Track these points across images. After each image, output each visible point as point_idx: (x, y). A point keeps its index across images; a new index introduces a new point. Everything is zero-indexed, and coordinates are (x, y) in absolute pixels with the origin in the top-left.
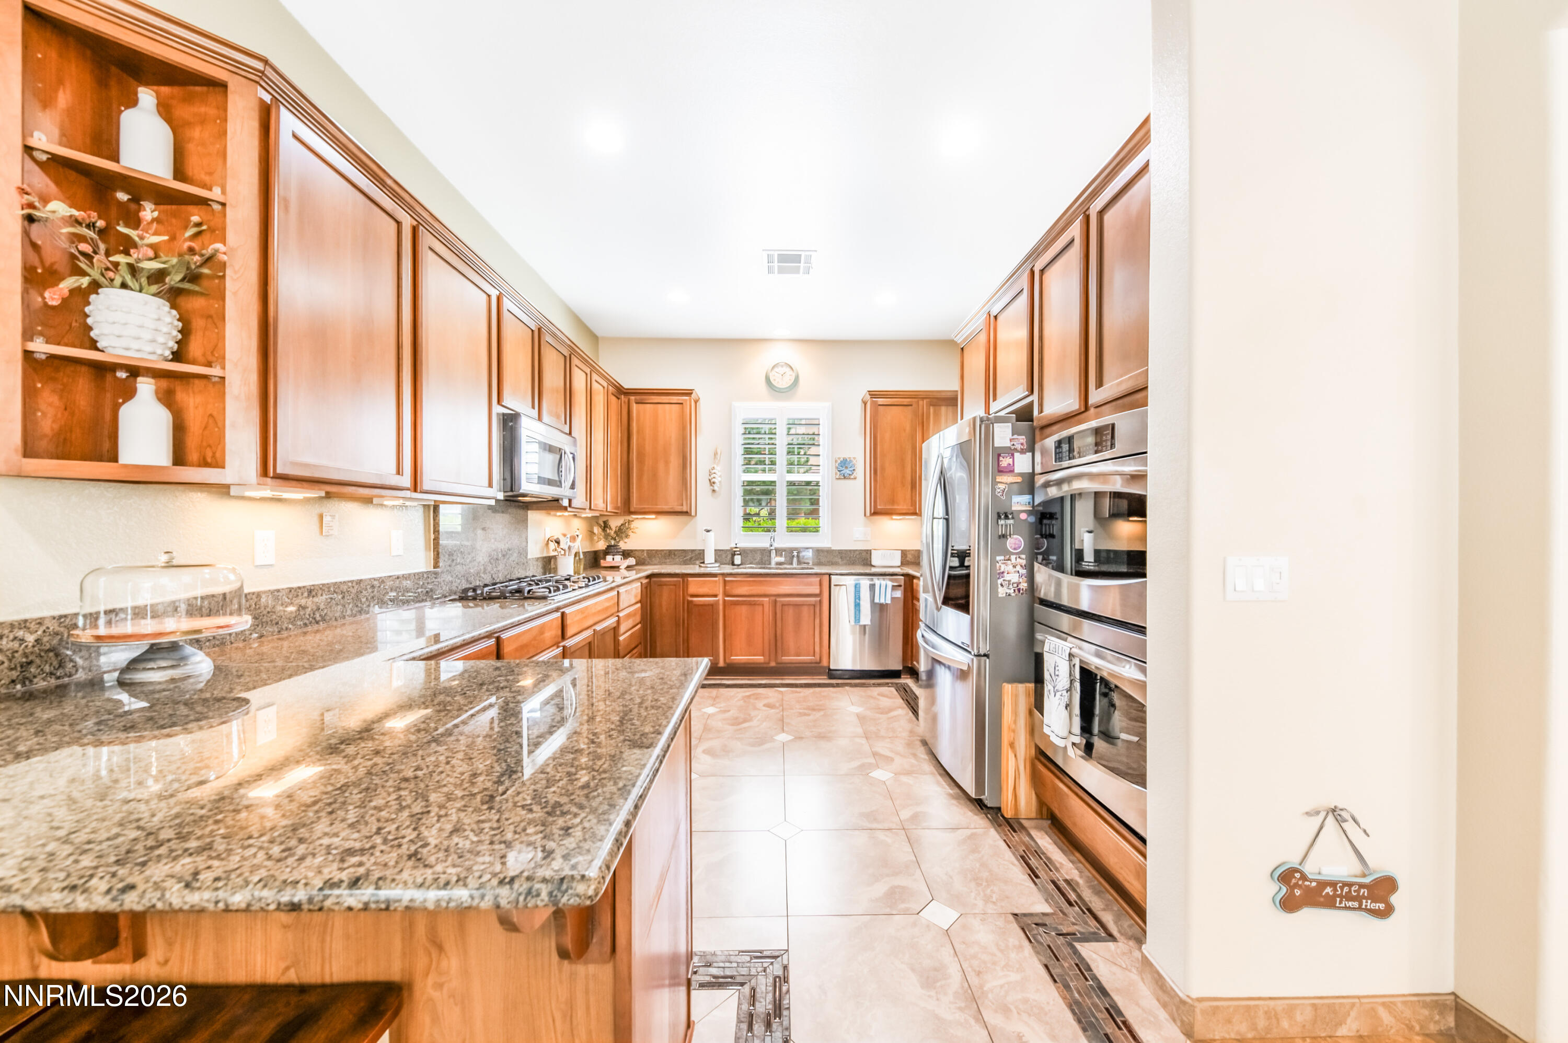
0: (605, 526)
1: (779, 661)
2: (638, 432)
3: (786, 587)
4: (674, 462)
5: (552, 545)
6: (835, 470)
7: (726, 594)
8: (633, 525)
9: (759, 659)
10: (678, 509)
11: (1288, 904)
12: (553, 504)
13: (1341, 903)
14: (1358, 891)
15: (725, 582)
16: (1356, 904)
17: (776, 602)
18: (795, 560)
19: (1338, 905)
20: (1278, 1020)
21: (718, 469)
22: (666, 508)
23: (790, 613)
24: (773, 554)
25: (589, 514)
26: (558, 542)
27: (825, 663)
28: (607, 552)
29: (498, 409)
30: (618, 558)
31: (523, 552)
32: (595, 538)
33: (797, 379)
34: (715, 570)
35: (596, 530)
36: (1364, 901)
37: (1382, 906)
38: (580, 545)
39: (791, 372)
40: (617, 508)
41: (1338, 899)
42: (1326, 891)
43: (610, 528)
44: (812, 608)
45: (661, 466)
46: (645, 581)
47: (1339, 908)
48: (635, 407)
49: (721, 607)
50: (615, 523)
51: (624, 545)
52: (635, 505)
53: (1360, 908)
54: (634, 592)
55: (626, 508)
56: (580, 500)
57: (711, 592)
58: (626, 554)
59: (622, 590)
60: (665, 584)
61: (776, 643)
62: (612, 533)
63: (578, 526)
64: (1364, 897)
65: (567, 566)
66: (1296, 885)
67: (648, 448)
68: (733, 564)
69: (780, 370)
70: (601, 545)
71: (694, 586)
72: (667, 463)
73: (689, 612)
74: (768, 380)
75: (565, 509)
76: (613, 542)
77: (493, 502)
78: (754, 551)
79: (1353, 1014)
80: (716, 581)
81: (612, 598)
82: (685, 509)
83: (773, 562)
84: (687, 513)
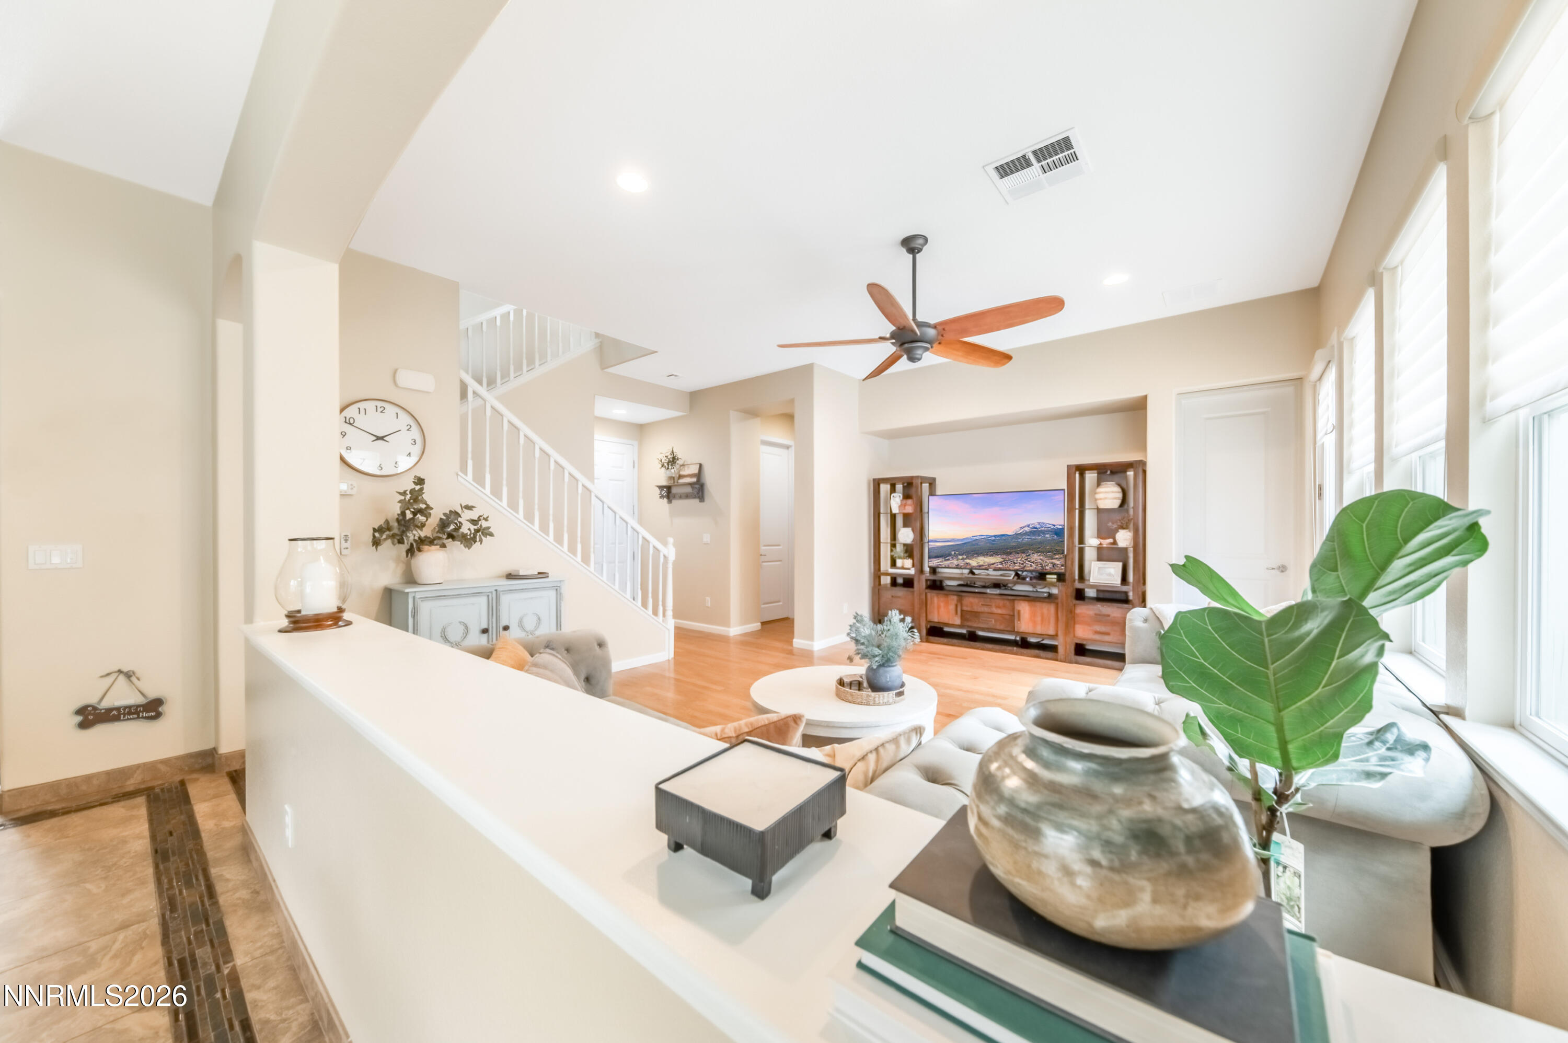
11: (83, 725)
13: (124, 717)
14: (136, 709)
16: (136, 716)
19: (122, 718)
36: (141, 714)
37: (153, 714)
41: (122, 716)
42: (113, 713)
47: (123, 720)
53: (138, 717)
64: (140, 711)
66: (90, 714)
79: (138, 772)
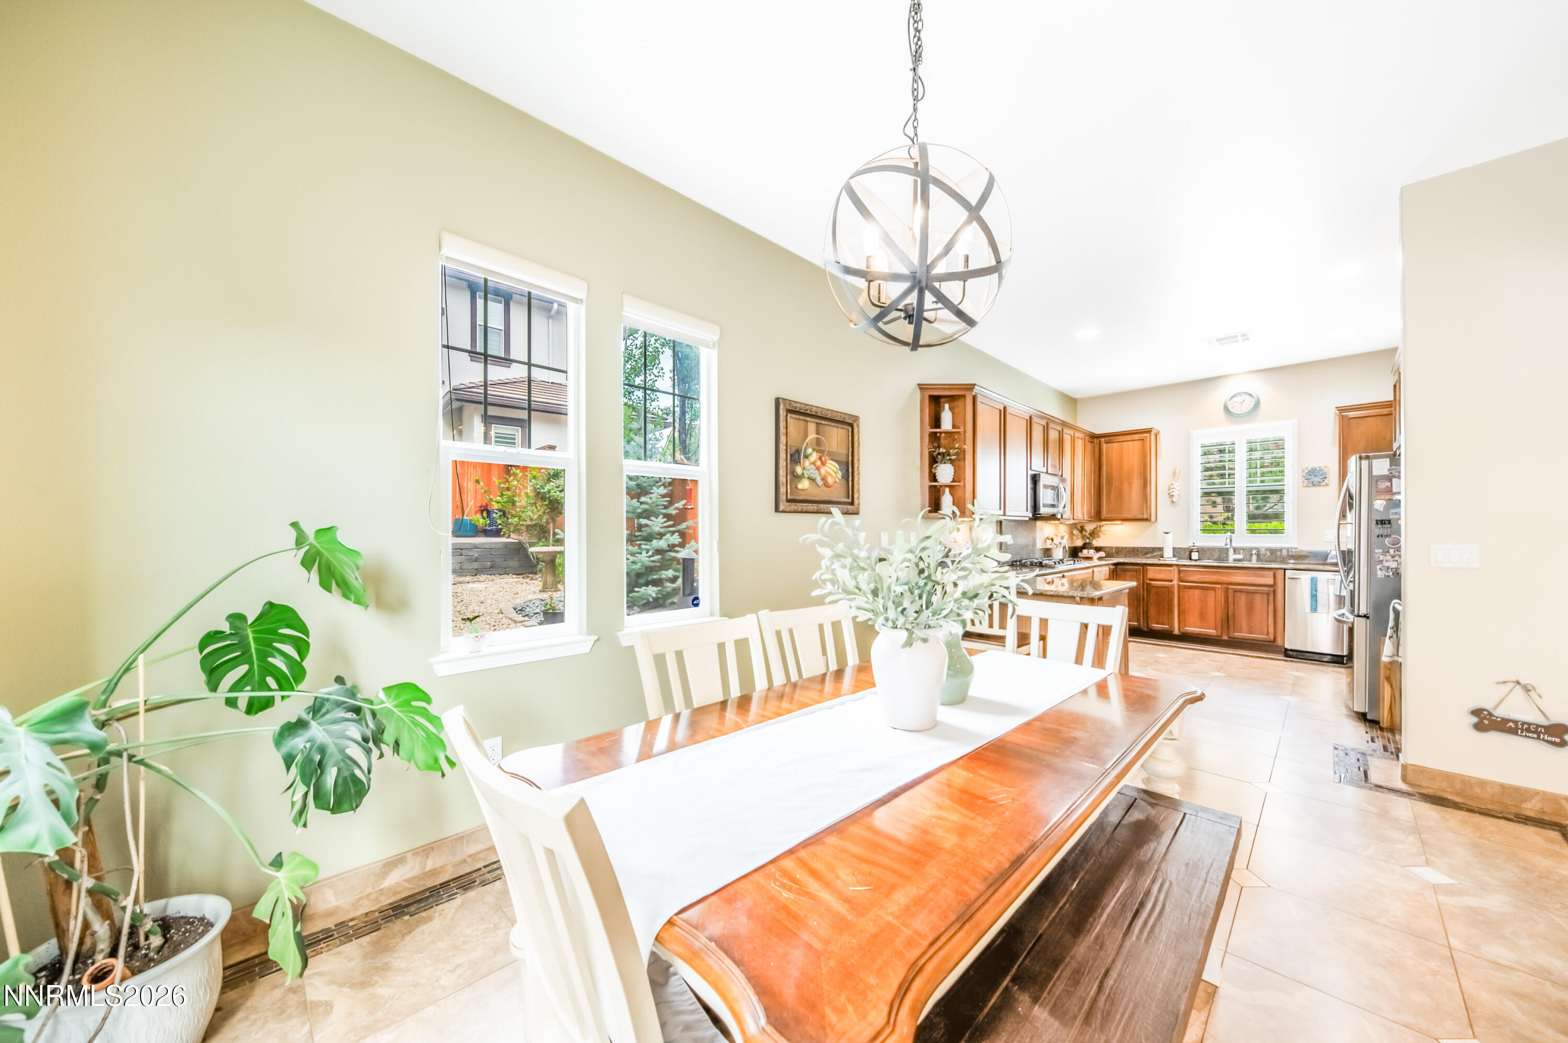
0: (1082, 529)
1: (1231, 635)
2: (1107, 463)
3: (1239, 578)
4: (1136, 483)
5: (1049, 542)
6: (1301, 479)
7: (1180, 580)
8: (1103, 529)
9: (1212, 632)
10: (1140, 516)
11: (1479, 727)
12: (1053, 517)
13: (1522, 732)
14: (1537, 729)
15: (1180, 571)
16: (1535, 736)
17: (1227, 589)
18: (1254, 557)
19: (1519, 733)
20: (1472, 787)
21: (1177, 485)
22: (1129, 516)
23: (1242, 599)
24: (1231, 551)
25: (1072, 522)
26: (1052, 540)
27: (1279, 642)
28: (1085, 546)
29: (1030, 472)
30: (1092, 552)
31: (1034, 545)
32: (1075, 538)
33: (1258, 404)
34: (1174, 561)
35: (1075, 532)
36: (1542, 735)
37: (1558, 740)
38: (1066, 542)
39: (1251, 399)
40: (1091, 517)
42: (1509, 725)
43: (1086, 531)
44: (1265, 596)
45: (1125, 485)
46: (1112, 567)
47: (1521, 735)
48: (1104, 446)
49: (1176, 590)
50: (1089, 527)
51: (1096, 543)
52: (1104, 514)
53: (1538, 738)
54: (1104, 573)
55: (1098, 516)
56: (1067, 514)
57: (1166, 578)
58: (1098, 549)
59: (1095, 569)
60: (1128, 570)
61: (1228, 621)
62: (1087, 534)
63: (1063, 529)
64: (1541, 732)
65: (1058, 554)
66: (1485, 718)
67: (1115, 474)
68: (1190, 559)
69: (1239, 399)
70: (1079, 543)
71: (1152, 573)
72: (1130, 484)
73: (1148, 591)
74: (1226, 409)
75: (1059, 520)
76: (1088, 541)
77: (1027, 519)
78: (1212, 549)
79: (1536, 799)
80: (1171, 570)
81: (1089, 573)
82: (1145, 517)
83: (1231, 559)
84: (1147, 520)
